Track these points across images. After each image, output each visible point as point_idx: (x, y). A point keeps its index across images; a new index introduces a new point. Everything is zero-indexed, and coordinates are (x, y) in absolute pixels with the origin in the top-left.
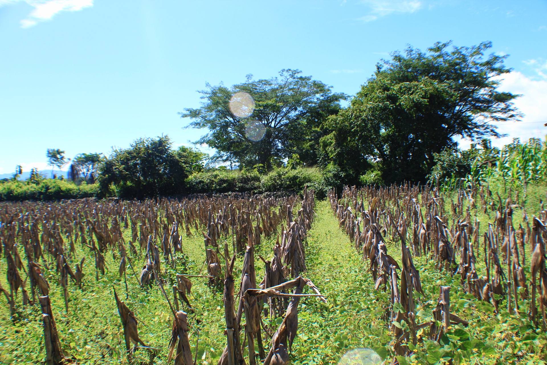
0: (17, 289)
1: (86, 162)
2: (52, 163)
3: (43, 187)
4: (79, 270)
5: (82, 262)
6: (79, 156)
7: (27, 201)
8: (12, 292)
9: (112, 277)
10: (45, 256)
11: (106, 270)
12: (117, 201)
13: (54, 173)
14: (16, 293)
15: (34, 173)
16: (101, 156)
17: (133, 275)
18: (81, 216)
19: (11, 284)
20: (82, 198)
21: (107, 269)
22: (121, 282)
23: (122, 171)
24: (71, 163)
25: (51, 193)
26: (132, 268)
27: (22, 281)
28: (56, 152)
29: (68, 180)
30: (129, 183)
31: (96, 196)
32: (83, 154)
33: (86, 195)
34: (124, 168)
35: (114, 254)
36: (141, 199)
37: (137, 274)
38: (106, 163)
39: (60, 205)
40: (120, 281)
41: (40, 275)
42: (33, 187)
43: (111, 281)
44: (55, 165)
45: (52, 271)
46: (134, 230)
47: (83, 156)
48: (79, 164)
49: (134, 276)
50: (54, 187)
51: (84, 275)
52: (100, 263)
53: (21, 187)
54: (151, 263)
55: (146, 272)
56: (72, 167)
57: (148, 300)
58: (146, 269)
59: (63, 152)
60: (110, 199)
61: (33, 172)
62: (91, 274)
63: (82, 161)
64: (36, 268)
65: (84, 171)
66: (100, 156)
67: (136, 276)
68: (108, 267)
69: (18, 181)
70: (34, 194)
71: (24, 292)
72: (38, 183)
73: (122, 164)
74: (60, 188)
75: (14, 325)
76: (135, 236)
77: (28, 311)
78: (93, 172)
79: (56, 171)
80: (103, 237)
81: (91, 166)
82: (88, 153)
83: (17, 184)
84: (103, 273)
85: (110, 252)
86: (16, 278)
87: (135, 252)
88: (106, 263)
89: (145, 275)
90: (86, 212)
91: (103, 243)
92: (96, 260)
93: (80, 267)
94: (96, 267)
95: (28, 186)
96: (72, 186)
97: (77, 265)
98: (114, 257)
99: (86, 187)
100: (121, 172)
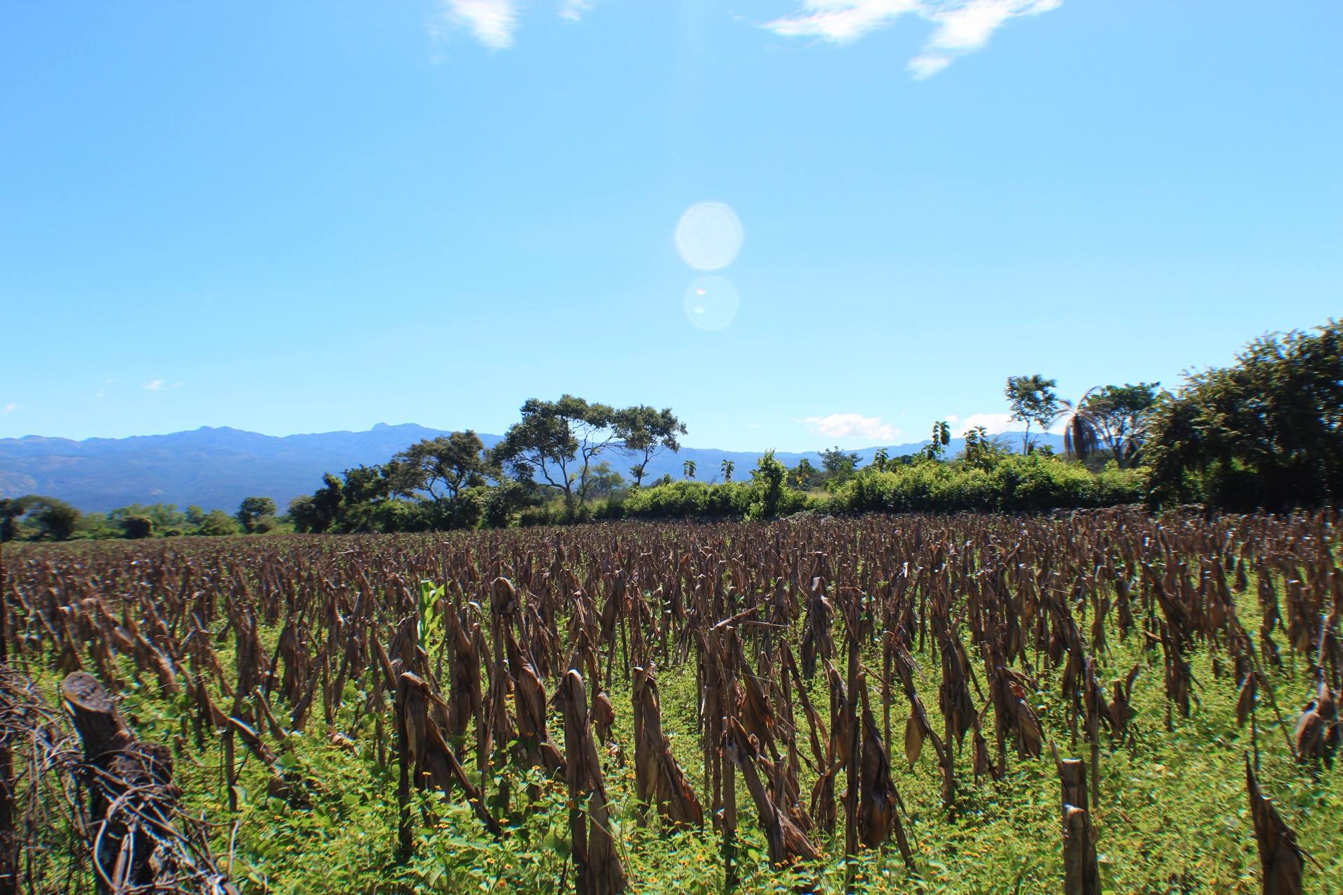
0: (962, 734)
1: (1113, 409)
2: (1023, 413)
3: (1001, 476)
4: (1121, 699)
5: (1131, 678)
6: (1099, 393)
7: (964, 512)
8: (949, 739)
9: (1213, 725)
10: (1030, 654)
11: (1193, 705)
12: (1208, 515)
13: (1031, 440)
14: (960, 742)
15: (978, 442)
16: (1157, 391)
17: (1273, 724)
18: (1111, 553)
19: (949, 719)
20: (1107, 504)
21: (1196, 700)
22: (1236, 743)
23: (1218, 431)
24: (1073, 412)
25: (1025, 491)
26: (1272, 705)
27: (976, 712)
28: (1033, 386)
29: (1068, 458)
30: (1238, 464)
31: (1145, 501)
32: (1109, 388)
33: (1120, 497)
34: (1226, 422)
35: (1216, 662)
36: (1280, 508)
37: (1287, 723)
38: (1174, 410)
39: (1051, 525)
40: (1234, 737)
41: (1023, 702)
42: (976, 477)
43: (1208, 735)
44: (1032, 419)
45: (1047, 695)
46: (1267, 595)
47: (1108, 394)
48: (1097, 415)
49: (1277, 727)
50: (1032, 477)
51: (1133, 713)
52: (1179, 684)
53: (947, 478)
54: (1332, 695)
55: (1316, 718)
56: (1078, 423)
57: (1322, 802)
58: (1314, 713)
59: (1051, 384)
60: (1187, 510)
61: (973, 437)
62: (1155, 712)
63: (1105, 406)
64: (1012, 684)
65: (1107, 432)
66: (1153, 390)
67: (1283, 728)
68: (1200, 696)
69: (939, 462)
70: (981, 494)
71: (979, 741)
72: (988, 466)
73: (1219, 410)
74: (1049, 479)
75: (951, 820)
76: (1271, 615)
77: (988, 791)
78: (1133, 436)
79: (1037, 436)
80: (1182, 614)
81: (1128, 420)
82: (1120, 385)
83: (936, 470)
84: (1185, 710)
85: (1204, 656)
86: (963, 705)
87: (1276, 661)
88: (1194, 685)
89: (1312, 729)
90: (1125, 544)
91: (1183, 631)
92: (1168, 675)
93: (1123, 689)
94: (1168, 695)
95: (965, 475)
96: (1080, 473)
97: (1117, 685)
98: (1217, 669)
99: (1116, 476)
100: (1215, 432)
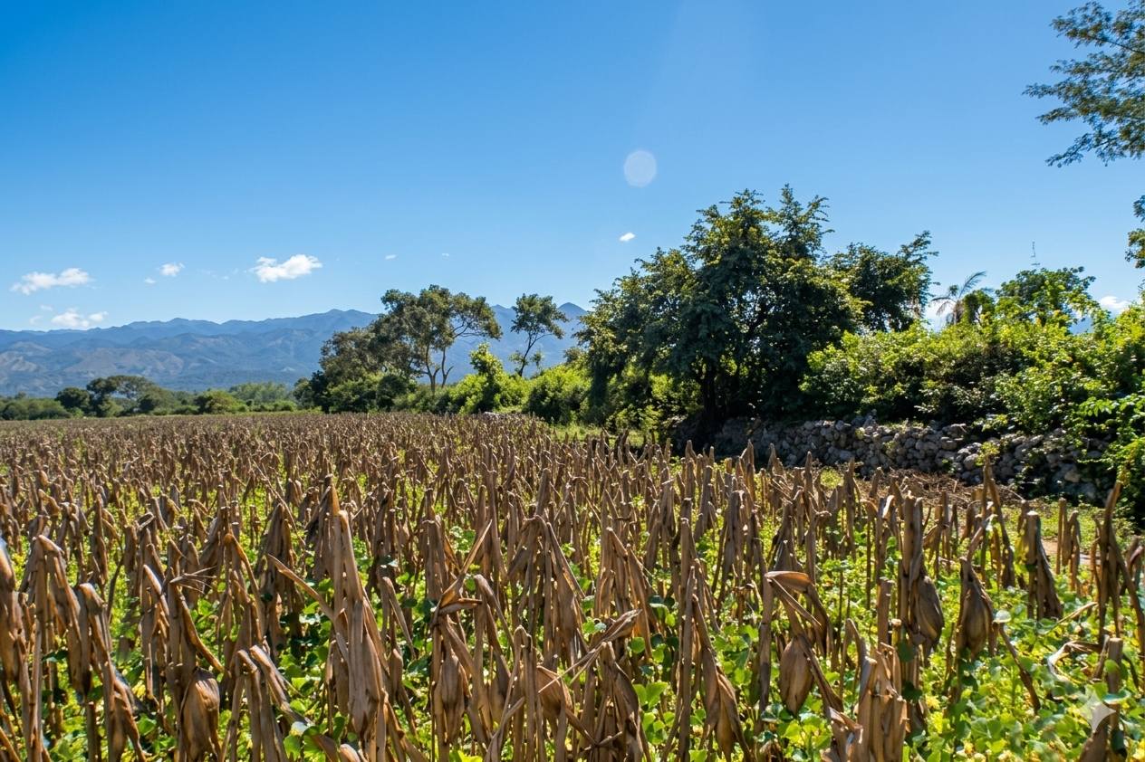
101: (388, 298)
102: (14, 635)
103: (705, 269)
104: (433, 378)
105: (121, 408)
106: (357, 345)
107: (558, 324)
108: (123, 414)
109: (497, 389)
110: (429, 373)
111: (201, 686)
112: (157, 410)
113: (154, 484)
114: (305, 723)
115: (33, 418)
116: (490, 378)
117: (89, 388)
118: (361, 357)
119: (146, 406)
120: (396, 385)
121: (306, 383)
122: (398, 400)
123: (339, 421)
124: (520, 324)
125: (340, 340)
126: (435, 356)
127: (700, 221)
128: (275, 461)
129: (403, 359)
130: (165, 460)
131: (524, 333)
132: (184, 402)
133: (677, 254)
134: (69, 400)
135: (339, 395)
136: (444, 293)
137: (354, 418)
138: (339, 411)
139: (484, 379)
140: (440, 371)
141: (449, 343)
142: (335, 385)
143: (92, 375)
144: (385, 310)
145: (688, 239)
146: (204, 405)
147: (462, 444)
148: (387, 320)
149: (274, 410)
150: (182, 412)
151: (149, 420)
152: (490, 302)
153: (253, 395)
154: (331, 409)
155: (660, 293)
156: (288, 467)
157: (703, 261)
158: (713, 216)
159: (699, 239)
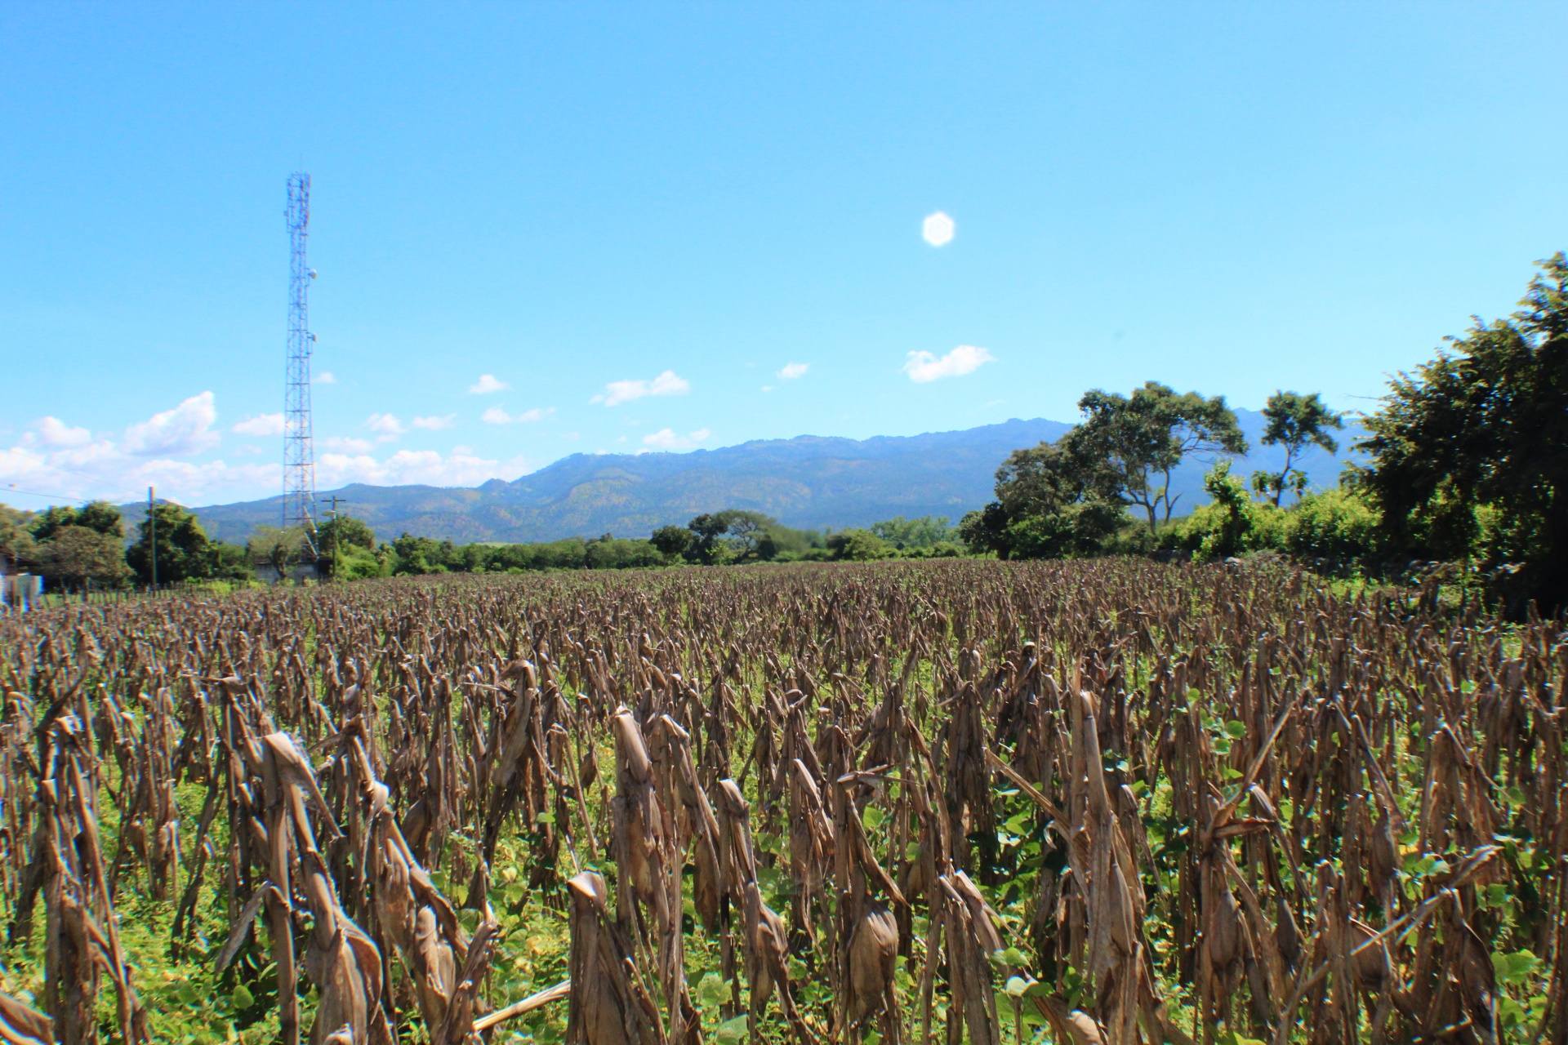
101: (1089, 402)
102: (651, 843)
103: (1548, 347)
104: (1151, 510)
105: (733, 555)
106: (1048, 465)
107: (1331, 431)
108: (737, 561)
109: (1246, 526)
110: (1147, 504)
111: (874, 921)
112: (780, 555)
113: (783, 652)
114: (1027, 980)
115: (622, 565)
116: (1234, 511)
117: (692, 527)
118: (1054, 483)
119: (767, 550)
120: (1102, 522)
121: (976, 519)
122: (1105, 542)
123: (1025, 571)
124: (1275, 435)
125: (1023, 459)
126: (1155, 480)
127: (1539, 276)
128: (942, 626)
129: (1110, 485)
130: (797, 621)
131: (1280, 447)
132: (814, 545)
133: (1507, 325)
134: (668, 543)
135: (1023, 534)
136: (1165, 393)
137: (1044, 566)
138: (1024, 557)
139: (1225, 510)
140: (1163, 501)
141: (1176, 462)
142: (1016, 521)
143: (695, 511)
144: (1083, 418)
145: (1524, 302)
146: (841, 548)
147: (1199, 604)
148: (1087, 432)
149: (933, 556)
150: (814, 558)
151: (769, 569)
152: (1231, 404)
153: (905, 536)
154: (1011, 554)
155: (1482, 384)
156: (960, 632)
157: (1546, 333)
158: (1559, 267)
159: (1538, 304)
